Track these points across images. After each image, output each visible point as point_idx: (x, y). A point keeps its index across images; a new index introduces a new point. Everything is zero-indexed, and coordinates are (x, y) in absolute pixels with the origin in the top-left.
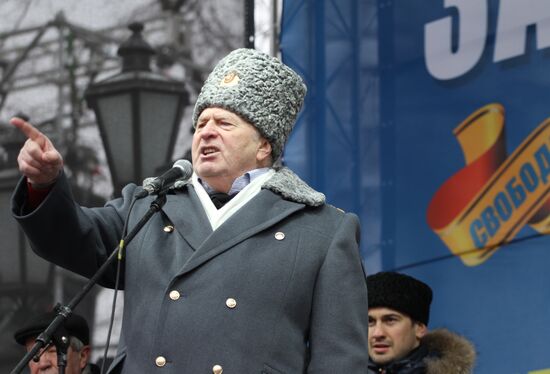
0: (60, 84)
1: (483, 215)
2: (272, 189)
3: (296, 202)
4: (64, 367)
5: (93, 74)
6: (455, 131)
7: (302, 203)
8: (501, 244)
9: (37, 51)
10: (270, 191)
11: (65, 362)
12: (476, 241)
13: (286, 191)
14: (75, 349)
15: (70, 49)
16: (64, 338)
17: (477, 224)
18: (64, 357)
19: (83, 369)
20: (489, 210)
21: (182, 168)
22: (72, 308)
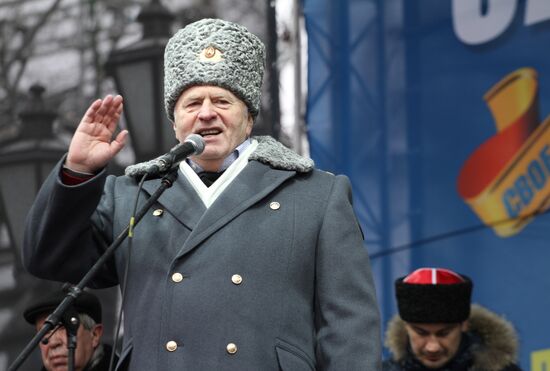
0: (81, 49)
1: (516, 183)
2: (260, 160)
3: (286, 169)
4: (74, 348)
5: (115, 38)
6: (486, 96)
7: (292, 170)
8: (536, 213)
9: (58, 15)
10: (258, 161)
11: (75, 344)
12: (509, 210)
13: (275, 161)
14: (86, 327)
15: (92, 13)
16: (73, 319)
17: (510, 193)
18: (74, 339)
19: (95, 348)
20: (522, 179)
21: (194, 143)
22: (82, 288)
